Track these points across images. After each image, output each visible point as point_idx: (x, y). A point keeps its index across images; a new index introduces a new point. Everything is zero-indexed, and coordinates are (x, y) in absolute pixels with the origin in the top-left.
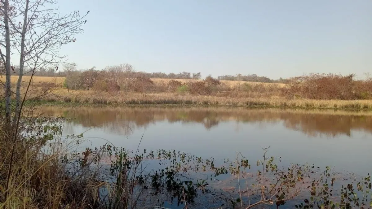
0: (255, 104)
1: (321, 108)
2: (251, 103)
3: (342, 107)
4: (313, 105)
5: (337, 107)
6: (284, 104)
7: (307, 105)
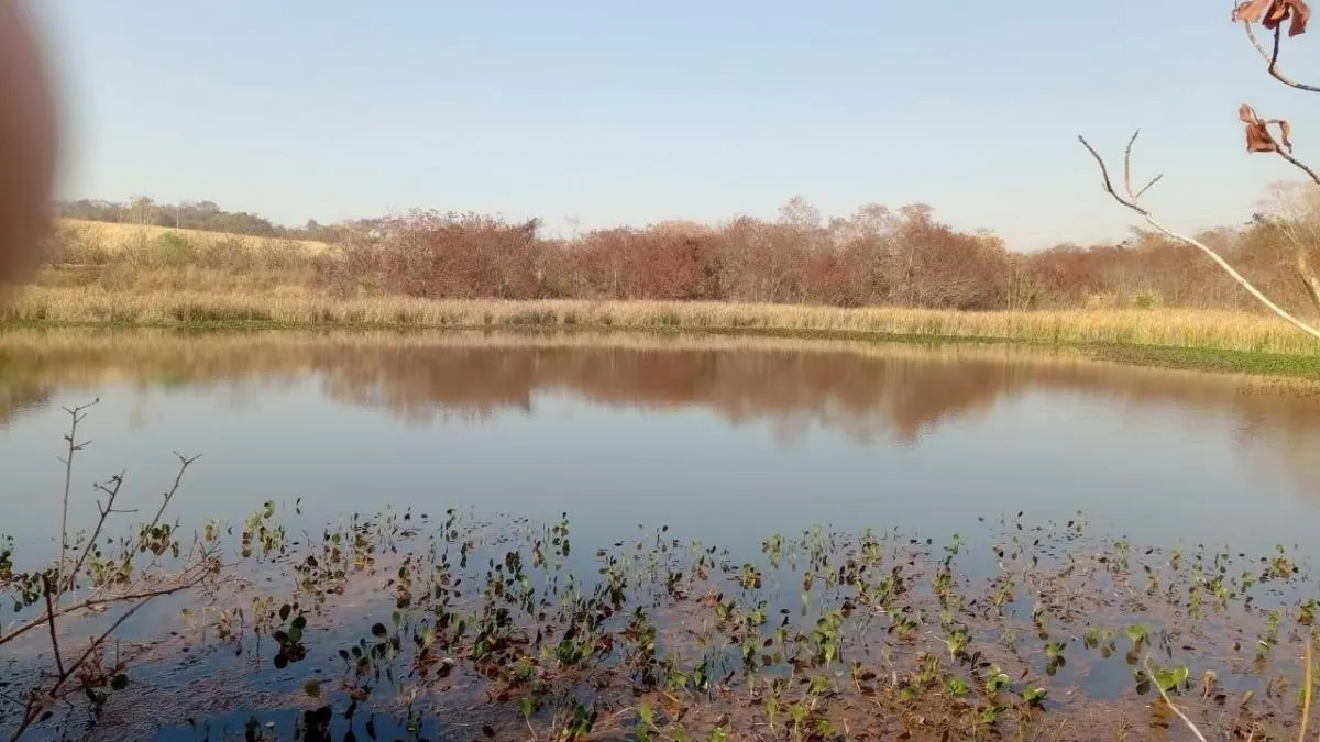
0: (214, 317)
1: (447, 325)
2: (196, 313)
3: (507, 322)
4: (420, 315)
5: (494, 322)
6: (321, 315)
7: (402, 318)
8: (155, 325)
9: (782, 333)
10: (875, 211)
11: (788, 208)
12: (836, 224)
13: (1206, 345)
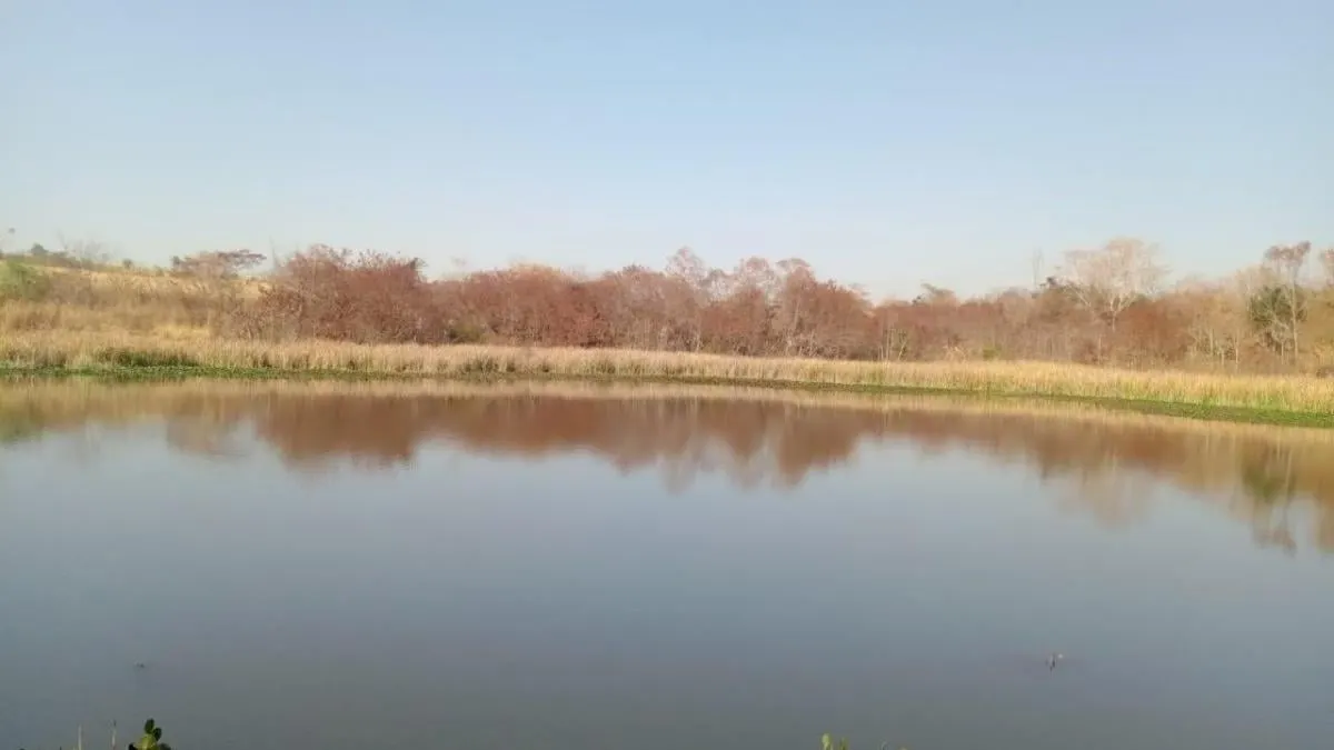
0: (141, 363)
2: (125, 358)
4: (369, 361)
5: (447, 371)
6: (260, 359)
7: (352, 364)
8: (87, 372)
9: (711, 381)
10: (756, 264)
11: (676, 259)
12: (714, 275)
13: (1144, 397)
